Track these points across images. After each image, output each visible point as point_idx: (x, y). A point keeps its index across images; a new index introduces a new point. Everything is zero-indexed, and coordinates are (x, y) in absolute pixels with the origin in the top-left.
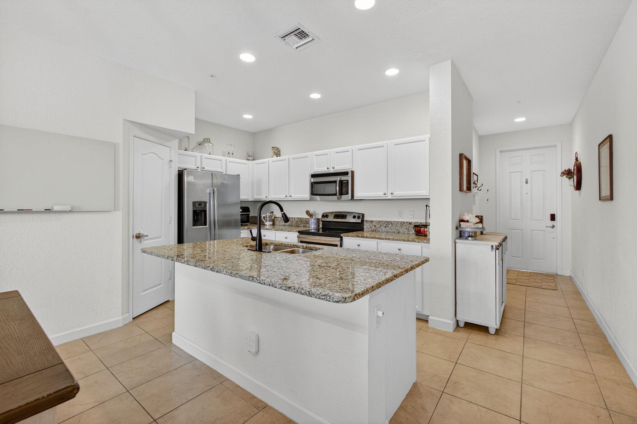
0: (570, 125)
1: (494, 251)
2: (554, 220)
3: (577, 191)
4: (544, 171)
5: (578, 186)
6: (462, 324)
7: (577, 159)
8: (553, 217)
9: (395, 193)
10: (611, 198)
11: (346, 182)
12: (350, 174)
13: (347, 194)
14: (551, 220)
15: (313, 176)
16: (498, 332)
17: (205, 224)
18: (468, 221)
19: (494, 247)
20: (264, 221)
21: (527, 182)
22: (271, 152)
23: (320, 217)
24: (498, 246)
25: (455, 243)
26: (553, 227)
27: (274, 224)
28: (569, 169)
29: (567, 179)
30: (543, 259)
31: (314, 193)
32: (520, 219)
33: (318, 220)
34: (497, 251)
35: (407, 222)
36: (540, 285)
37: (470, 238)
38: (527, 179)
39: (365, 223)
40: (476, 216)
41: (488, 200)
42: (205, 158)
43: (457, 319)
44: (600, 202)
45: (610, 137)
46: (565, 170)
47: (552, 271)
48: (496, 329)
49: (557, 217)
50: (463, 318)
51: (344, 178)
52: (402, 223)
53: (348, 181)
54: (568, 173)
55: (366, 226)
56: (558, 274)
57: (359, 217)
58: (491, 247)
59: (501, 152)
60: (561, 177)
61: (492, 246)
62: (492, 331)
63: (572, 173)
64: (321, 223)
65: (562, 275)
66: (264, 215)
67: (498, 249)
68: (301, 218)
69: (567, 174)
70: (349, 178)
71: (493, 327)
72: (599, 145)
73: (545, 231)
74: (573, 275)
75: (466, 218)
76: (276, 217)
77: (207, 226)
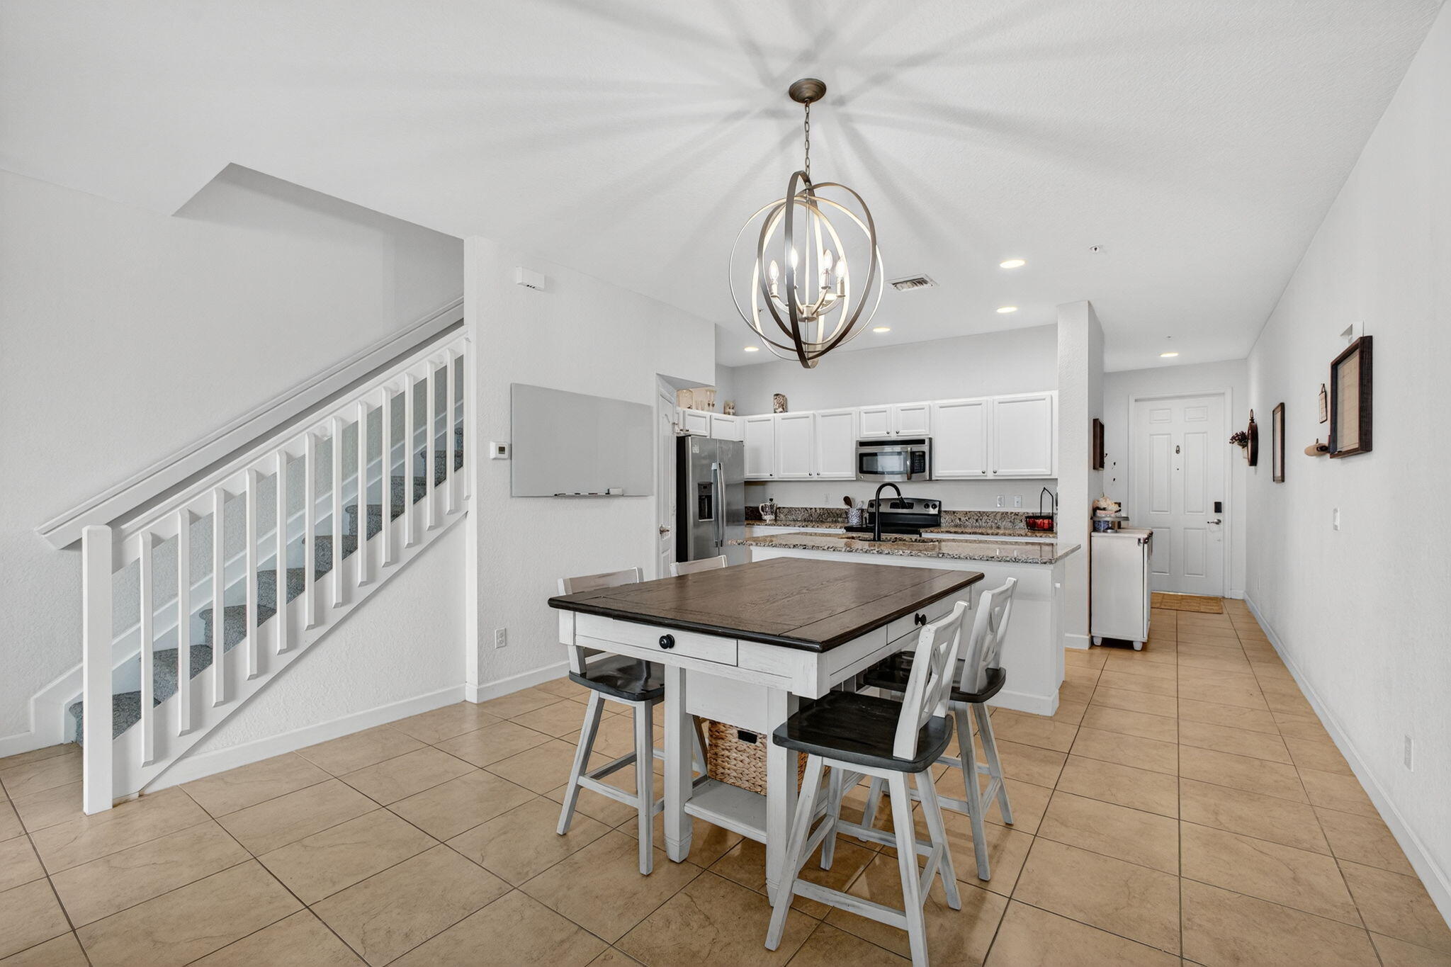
0: (1244, 362)
1: (1142, 545)
2: (1221, 512)
3: (1253, 467)
4: (1204, 433)
5: (1253, 461)
6: (1098, 642)
7: (1252, 420)
8: (1218, 507)
9: (1000, 470)
10: (1283, 480)
11: (921, 454)
12: (927, 442)
13: (924, 471)
14: (1216, 511)
15: (862, 444)
16: (1145, 647)
17: (710, 517)
18: (1104, 509)
19: (1142, 541)
20: (762, 513)
21: (1178, 452)
22: (771, 402)
23: (865, 507)
24: (1146, 539)
25: (1091, 537)
26: (1219, 522)
27: (776, 520)
28: (1243, 432)
29: (1241, 447)
30: (1202, 575)
31: (865, 469)
32: (1166, 510)
33: (862, 510)
34: (1146, 545)
35: (1012, 513)
36: (1197, 608)
37: (1109, 531)
38: (1178, 446)
39: (943, 514)
40: (1115, 503)
41: (1114, 479)
42: (715, 419)
43: (1093, 635)
44: (1274, 483)
45: (1282, 406)
46: (1237, 434)
47: (1217, 593)
48: (1143, 643)
49: (1225, 507)
50: (1100, 633)
51: (916, 448)
52: (1005, 515)
53: (924, 453)
54: (1241, 439)
55: (944, 520)
56: (1226, 597)
57: (934, 506)
58: (1137, 540)
59: (1136, 401)
60: (1231, 445)
61: (1139, 540)
62: (1138, 646)
63: (1246, 438)
64: (866, 515)
65: (1231, 599)
66: (763, 504)
67: (1145, 542)
68: (827, 509)
69: (1239, 439)
70: (925, 448)
71: (1139, 640)
72: (1273, 411)
73: (1205, 529)
74: (1247, 597)
75: (1102, 504)
76: (779, 508)
77: (713, 519)
